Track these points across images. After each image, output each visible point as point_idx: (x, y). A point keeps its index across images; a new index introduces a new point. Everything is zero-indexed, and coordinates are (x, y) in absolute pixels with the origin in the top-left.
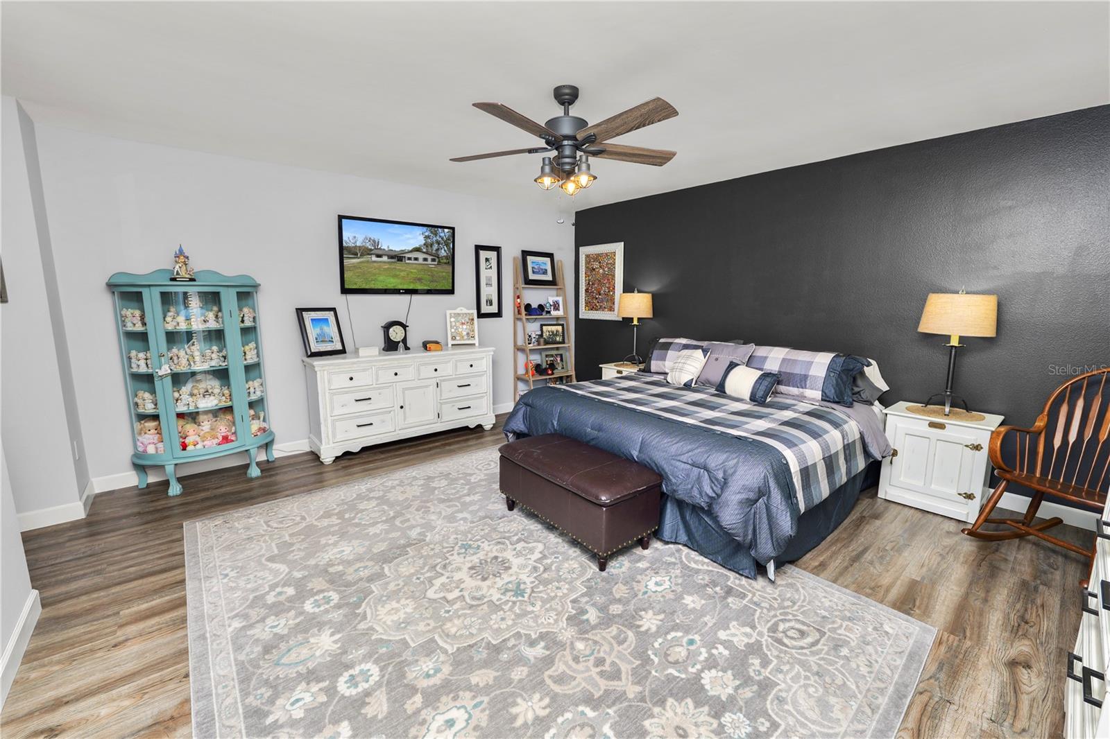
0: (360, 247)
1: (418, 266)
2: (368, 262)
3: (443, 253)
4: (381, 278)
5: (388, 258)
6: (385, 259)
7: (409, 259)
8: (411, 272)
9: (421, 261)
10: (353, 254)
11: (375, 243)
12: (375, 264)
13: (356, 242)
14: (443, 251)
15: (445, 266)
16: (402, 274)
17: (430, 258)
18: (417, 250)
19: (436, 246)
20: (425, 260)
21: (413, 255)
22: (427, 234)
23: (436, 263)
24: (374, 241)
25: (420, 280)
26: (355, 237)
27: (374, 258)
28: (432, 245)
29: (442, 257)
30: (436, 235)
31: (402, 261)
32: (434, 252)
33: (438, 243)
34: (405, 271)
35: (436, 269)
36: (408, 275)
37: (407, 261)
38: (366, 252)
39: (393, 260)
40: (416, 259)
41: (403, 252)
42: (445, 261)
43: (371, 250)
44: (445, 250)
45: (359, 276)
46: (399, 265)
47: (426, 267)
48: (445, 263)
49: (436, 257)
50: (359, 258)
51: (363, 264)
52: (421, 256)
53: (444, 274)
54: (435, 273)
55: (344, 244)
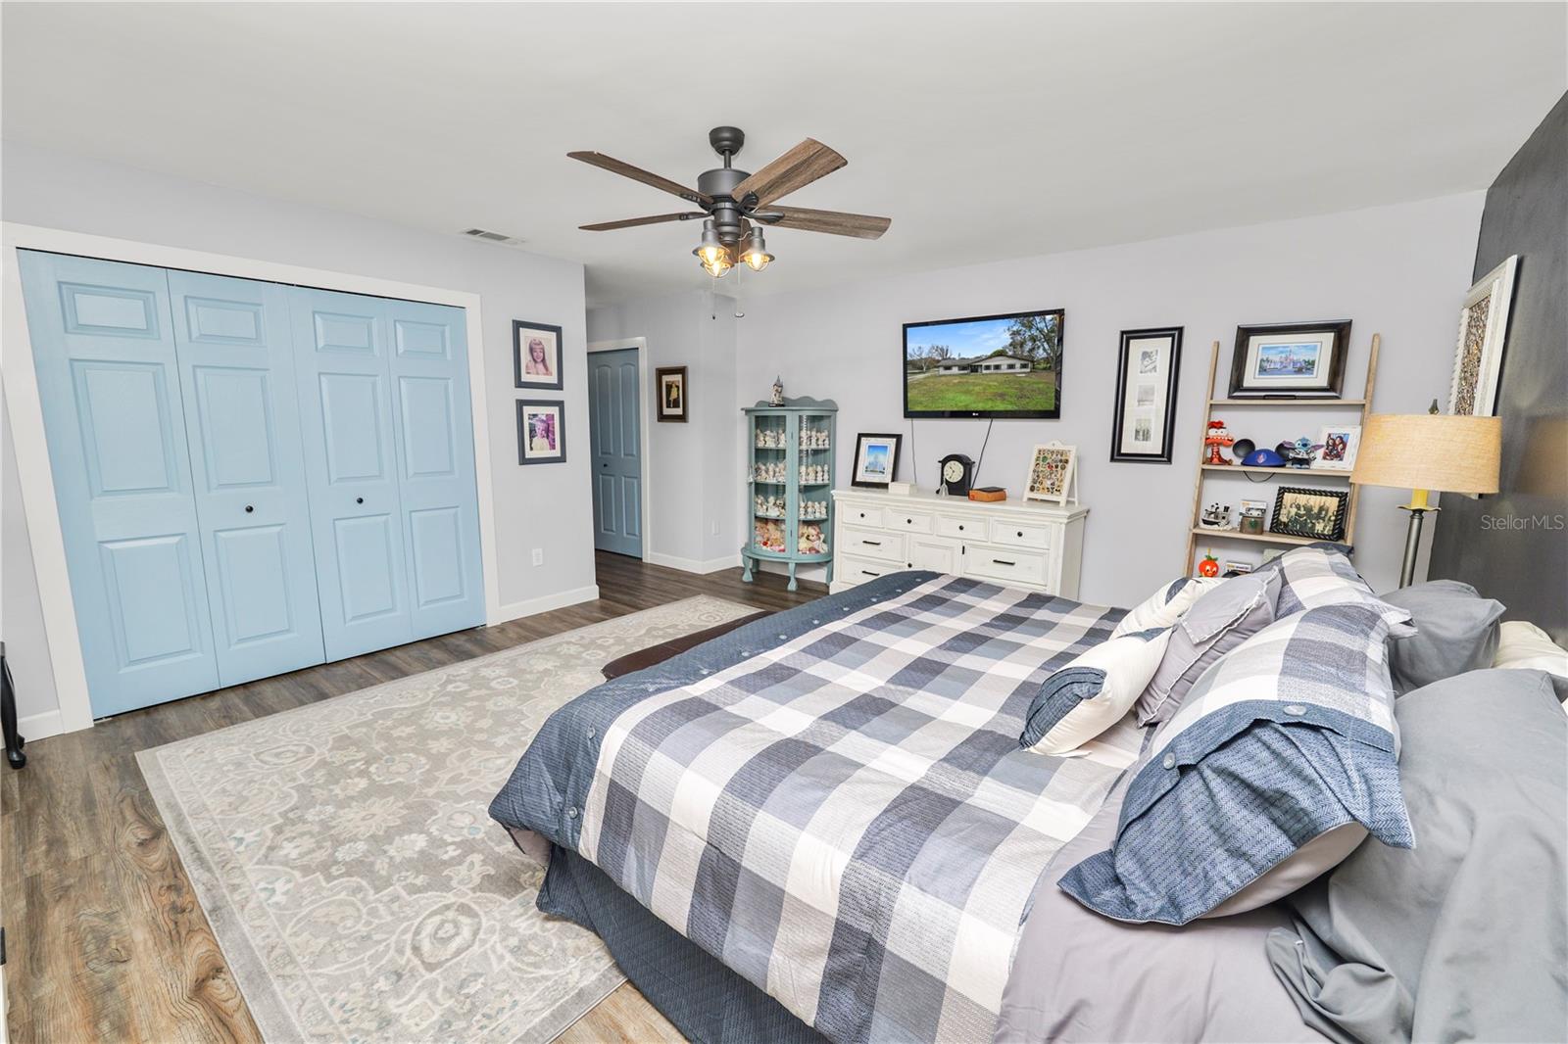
0: (925, 359)
1: (999, 377)
2: (936, 376)
3: (1041, 354)
4: (950, 395)
5: (959, 370)
6: (955, 370)
7: (988, 368)
8: (990, 386)
9: (1004, 369)
10: (918, 369)
11: (943, 352)
12: (943, 379)
13: (921, 354)
14: (1041, 351)
15: (1045, 373)
16: (977, 389)
17: (1018, 363)
18: (1000, 354)
19: (1029, 345)
20: (1011, 367)
21: (992, 363)
22: (1015, 329)
23: (1028, 370)
24: (942, 350)
25: (1002, 396)
26: (920, 348)
27: (942, 371)
28: (1022, 344)
29: (1038, 361)
30: (1030, 328)
31: (977, 371)
32: (1025, 354)
33: (1033, 339)
34: (979, 385)
35: (1028, 379)
36: (985, 389)
37: (984, 372)
38: (932, 364)
39: (966, 372)
40: (997, 367)
41: (980, 359)
42: (1042, 366)
43: (938, 361)
44: (1044, 349)
45: (924, 394)
46: (972, 378)
47: (1011, 377)
48: (1045, 369)
49: (1029, 361)
50: (924, 373)
51: (932, 380)
52: (1004, 362)
53: (1041, 386)
54: (1025, 385)
55: (909, 358)
